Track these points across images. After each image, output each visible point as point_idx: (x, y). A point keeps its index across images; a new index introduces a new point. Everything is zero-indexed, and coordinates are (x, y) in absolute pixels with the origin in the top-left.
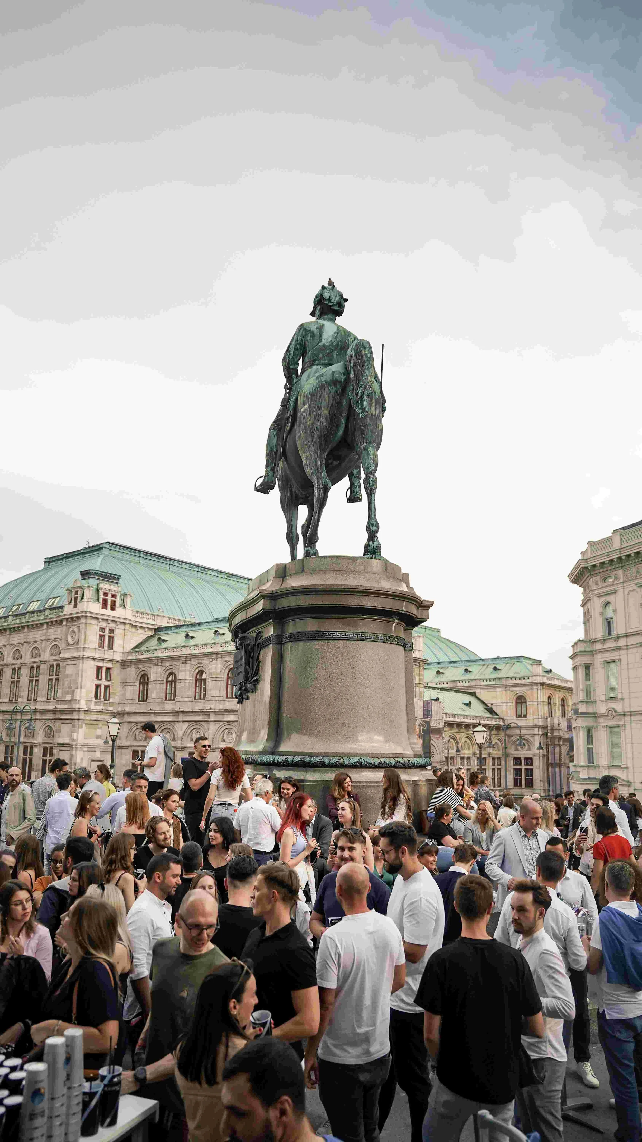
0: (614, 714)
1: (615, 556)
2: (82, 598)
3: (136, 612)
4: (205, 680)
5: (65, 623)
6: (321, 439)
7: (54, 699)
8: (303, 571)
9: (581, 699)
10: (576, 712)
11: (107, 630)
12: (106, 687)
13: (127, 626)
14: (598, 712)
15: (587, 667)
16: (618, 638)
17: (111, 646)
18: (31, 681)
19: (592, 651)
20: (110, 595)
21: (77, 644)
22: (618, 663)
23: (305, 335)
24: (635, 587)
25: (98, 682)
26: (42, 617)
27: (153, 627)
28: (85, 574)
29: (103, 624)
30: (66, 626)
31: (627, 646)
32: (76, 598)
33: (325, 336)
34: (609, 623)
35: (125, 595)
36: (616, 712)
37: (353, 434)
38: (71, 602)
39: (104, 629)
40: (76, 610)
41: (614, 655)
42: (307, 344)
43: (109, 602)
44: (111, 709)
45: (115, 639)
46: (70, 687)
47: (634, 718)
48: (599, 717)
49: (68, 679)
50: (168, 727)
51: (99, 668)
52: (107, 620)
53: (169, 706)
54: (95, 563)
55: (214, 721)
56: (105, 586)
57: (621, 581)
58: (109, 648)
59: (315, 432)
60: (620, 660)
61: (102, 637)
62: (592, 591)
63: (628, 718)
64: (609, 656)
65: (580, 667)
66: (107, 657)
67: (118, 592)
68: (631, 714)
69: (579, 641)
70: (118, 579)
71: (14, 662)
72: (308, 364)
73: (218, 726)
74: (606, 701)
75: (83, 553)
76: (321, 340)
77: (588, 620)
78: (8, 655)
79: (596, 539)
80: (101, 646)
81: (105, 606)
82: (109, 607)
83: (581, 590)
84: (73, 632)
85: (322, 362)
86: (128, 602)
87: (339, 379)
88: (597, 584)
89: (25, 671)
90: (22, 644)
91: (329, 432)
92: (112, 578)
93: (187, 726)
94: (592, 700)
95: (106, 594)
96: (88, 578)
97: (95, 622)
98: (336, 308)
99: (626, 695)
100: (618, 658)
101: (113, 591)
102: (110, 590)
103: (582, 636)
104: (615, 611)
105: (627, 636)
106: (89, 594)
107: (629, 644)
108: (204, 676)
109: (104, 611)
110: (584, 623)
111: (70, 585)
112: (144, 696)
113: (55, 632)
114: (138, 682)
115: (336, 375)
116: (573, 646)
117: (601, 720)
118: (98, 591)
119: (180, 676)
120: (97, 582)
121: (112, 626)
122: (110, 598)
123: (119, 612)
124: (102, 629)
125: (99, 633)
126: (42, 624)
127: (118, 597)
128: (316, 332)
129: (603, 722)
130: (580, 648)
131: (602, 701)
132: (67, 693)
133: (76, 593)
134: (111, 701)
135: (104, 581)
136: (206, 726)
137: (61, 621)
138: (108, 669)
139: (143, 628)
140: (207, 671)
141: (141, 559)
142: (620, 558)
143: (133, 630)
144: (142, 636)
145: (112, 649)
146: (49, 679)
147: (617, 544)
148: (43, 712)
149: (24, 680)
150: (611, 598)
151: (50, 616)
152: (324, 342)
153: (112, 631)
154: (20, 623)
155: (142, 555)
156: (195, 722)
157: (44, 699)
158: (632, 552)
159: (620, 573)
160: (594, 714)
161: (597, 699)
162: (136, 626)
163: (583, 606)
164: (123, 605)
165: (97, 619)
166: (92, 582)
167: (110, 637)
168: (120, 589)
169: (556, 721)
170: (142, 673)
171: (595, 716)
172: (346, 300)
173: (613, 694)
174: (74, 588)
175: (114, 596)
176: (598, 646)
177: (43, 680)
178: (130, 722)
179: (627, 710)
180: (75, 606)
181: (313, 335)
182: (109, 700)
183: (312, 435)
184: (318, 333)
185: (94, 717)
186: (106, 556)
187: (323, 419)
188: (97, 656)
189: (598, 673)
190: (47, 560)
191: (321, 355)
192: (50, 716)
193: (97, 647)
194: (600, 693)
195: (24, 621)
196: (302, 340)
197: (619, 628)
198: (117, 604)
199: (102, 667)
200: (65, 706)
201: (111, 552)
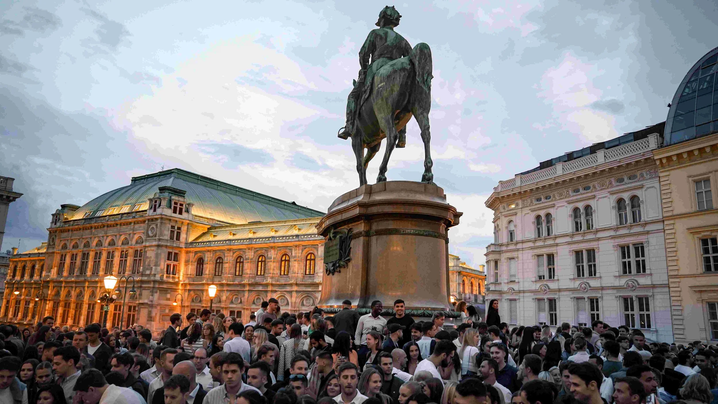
0: (513, 291)
1: (516, 191)
2: (160, 205)
3: (196, 216)
5: (147, 222)
6: (392, 106)
7: (137, 273)
8: (385, 190)
9: (492, 281)
10: (488, 290)
11: (176, 228)
12: (174, 266)
13: (190, 226)
14: (503, 290)
15: (496, 263)
16: (517, 243)
18: (121, 261)
19: (500, 251)
20: (179, 204)
21: (155, 236)
22: (517, 260)
23: (376, 38)
24: (529, 211)
25: (169, 262)
26: (131, 218)
27: (207, 227)
28: (162, 190)
30: (148, 224)
31: (523, 248)
32: (155, 206)
33: (388, 40)
34: (511, 234)
35: (189, 204)
36: (514, 290)
37: (414, 104)
38: (151, 208)
39: (174, 227)
40: (155, 213)
41: (515, 254)
42: (377, 44)
43: (178, 209)
44: (177, 280)
45: (181, 234)
46: (149, 265)
47: (526, 294)
48: (504, 293)
49: (148, 260)
51: (170, 253)
52: (176, 221)
53: (217, 280)
54: (169, 182)
55: (249, 291)
56: (175, 198)
57: (520, 207)
58: (177, 239)
59: (389, 101)
60: (518, 257)
61: (172, 232)
62: (501, 213)
63: (522, 295)
64: (509, 255)
65: (492, 261)
66: (174, 245)
67: (184, 202)
68: (524, 292)
69: (492, 244)
70: (185, 194)
71: (109, 247)
72: (377, 57)
73: (251, 293)
74: (508, 283)
75: (159, 176)
76: (386, 41)
77: (497, 231)
78: (105, 243)
79: (504, 179)
80: (172, 238)
81: (175, 212)
82: (178, 212)
83: (493, 212)
84: (153, 228)
85: (386, 56)
86: (191, 209)
87: (406, 68)
88: (504, 209)
90: (116, 235)
91: (398, 101)
92: (181, 193)
93: (229, 293)
94: (499, 282)
95: (176, 203)
96: (164, 192)
97: (167, 222)
98: (394, 21)
99: (521, 280)
100: (516, 256)
101: (181, 201)
102: (178, 201)
103: (493, 242)
104: (515, 226)
105: (523, 242)
106: (164, 203)
107: (524, 247)
108: (242, 260)
109: (174, 215)
110: (494, 233)
111: (152, 197)
112: (200, 272)
113: (140, 228)
114: (196, 263)
115: (405, 65)
116: (487, 248)
117: (504, 295)
118: (170, 201)
119: (225, 260)
120: (171, 195)
121: (180, 225)
122: (178, 206)
123: (184, 216)
124: (173, 227)
125: (170, 229)
126: (130, 222)
127: (184, 206)
128: (383, 35)
129: (506, 296)
130: (492, 248)
131: (505, 283)
132: (147, 269)
133: (156, 202)
135: (175, 194)
136: (242, 293)
137: (145, 221)
138: (176, 254)
139: (201, 227)
140: (244, 257)
141: (199, 181)
142: (520, 193)
143: (194, 228)
144: (199, 232)
145: (179, 240)
146: (134, 260)
147: (518, 183)
148: (129, 282)
149: (116, 260)
150: (513, 218)
151: (136, 217)
152: (388, 43)
153: (179, 228)
154: (114, 221)
155: (199, 178)
156: (235, 291)
157: (131, 273)
158: (528, 189)
159: (520, 202)
160: (500, 291)
161: (502, 282)
162: (195, 226)
163: (494, 222)
164: (188, 211)
165: (170, 220)
166: (166, 194)
167: (177, 232)
168: (185, 200)
169: (468, 296)
170: (199, 258)
171: (501, 293)
172: (401, 16)
173: (513, 279)
174: (154, 198)
175: (181, 205)
176: (504, 248)
177: (130, 260)
178: (190, 290)
179: (522, 289)
180: (155, 210)
181: (381, 38)
182: (176, 275)
183: (387, 103)
184: (384, 37)
185: (165, 286)
186: (175, 178)
187: (395, 93)
188: (169, 244)
189: (503, 266)
190: (134, 179)
191: (385, 52)
193: (169, 239)
194: (504, 278)
195: (117, 219)
196: (373, 40)
197: (518, 237)
198: (184, 210)
199: (172, 253)
200: (145, 278)
201: (179, 175)
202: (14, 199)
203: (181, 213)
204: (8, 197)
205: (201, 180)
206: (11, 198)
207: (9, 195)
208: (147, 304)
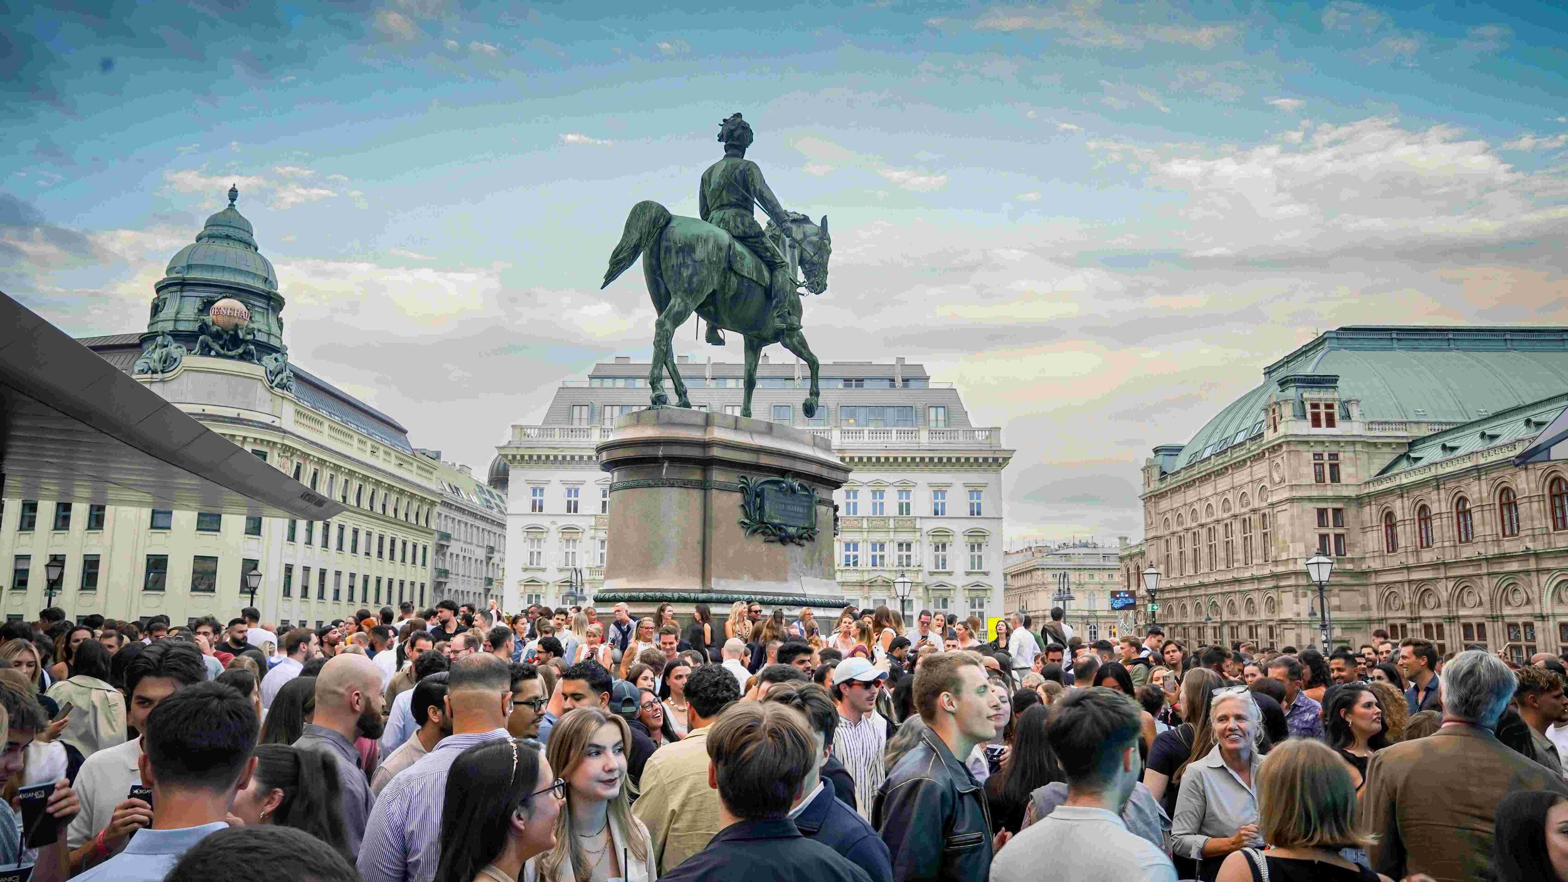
2: (1281, 417)
3: (1372, 423)
4: (1470, 510)
5: (1267, 455)
7: (1270, 560)
11: (1326, 456)
12: (1338, 537)
13: (1359, 447)
17: (1335, 477)
18: (1245, 539)
20: (1322, 407)
21: (1284, 481)
25: (1324, 531)
26: (1244, 452)
27: (1405, 441)
28: (1284, 383)
29: (1319, 449)
30: (1269, 459)
32: (1274, 419)
35: (1348, 402)
38: (1269, 425)
39: (1322, 455)
40: (1276, 435)
43: (1323, 417)
44: (1349, 566)
45: (1342, 467)
46: (1284, 542)
49: (1282, 532)
50: (1429, 587)
51: (1322, 513)
52: (1323, 442)
53: (1427, 557)
54: (1309, 364)
55: (1489, 574)
56: (1314, 394)
58: (1333, 480)
61: (1319, 466)
66: (1330, 493)
67: (1334, 400)
70: (1335, 381)
71: (1226, 515)
73: (1496, 581)
78: (1217, 507)
80: (1319, 478)
81: (1316, 422)
82: (1324, 422)
84: (1277, 465)
86: (1354, 411)
89: (1237, 526)
90: (1229, 490)
92: (1327, 382)
93: (1453, 583)
95: (1315, 406)
96: (1287, 388)
97: (1301, 448)
101: (1326, 399)
102: (1320, 399)
106: (1288, 410)
108: (1468, 506)
109: (1315, 431)
111: (1268, 403)
112: (1392, 545)
113: (1261, 469)
114: (1383, 525)
118: (1303, 402)
120: (1301, 391)
121: (1334, 449)
122: (1323, 411)
123: (1341, 428)
124: (1318, 456)
125: (1313, 462)
126: (1245, 461)
127: (1336, 407)
132: (1283, 551)
133: (1274, 411)
134: (1349, 555)
135: (1312, 387)
136: (1478, 581)
137: (1264, 453)
138: (1337, 511)
139: (1390, 444)
140: (1469, 498)
141: (1394, 341)
143: (1372, 449)
144: (1387, 456)
145: (1338, 481)
146: (1265, 534)
148: (1260, 579)
149: (1238, 538)
151: (1252, 449)
153: (1334, 456)
154: (1222, 464)
155: (1394, 336)
156: (1462, 577)
157: (1261, 561)
162: (1375, 444)
164: (1347, 417)
165: (1307, 442)
166: (1292, 392)
167: (1331, 466)
168: (1336, 395)
170: (1386, 511)
174: (1270, 406)
175: (1329, 406)
178: (1377, 584)
180: (1275, 430)
182: (1345, 555)
186: (1332, 349)
188: (1315, 494)
190: (1267, 370)
192: (1270, 584)
193: (1314, 482)
195: (1226, 459)
198: (1337, 417)
199: (1326, 510)
200: (1281, 569)
201: (1341, 342)
202: (1006, 460)
203: (1331, 423)
204: (995, 460)
205: (1399, 340)
206: (1000, 460)
207: (996, 456)
208: (1290, 620)
